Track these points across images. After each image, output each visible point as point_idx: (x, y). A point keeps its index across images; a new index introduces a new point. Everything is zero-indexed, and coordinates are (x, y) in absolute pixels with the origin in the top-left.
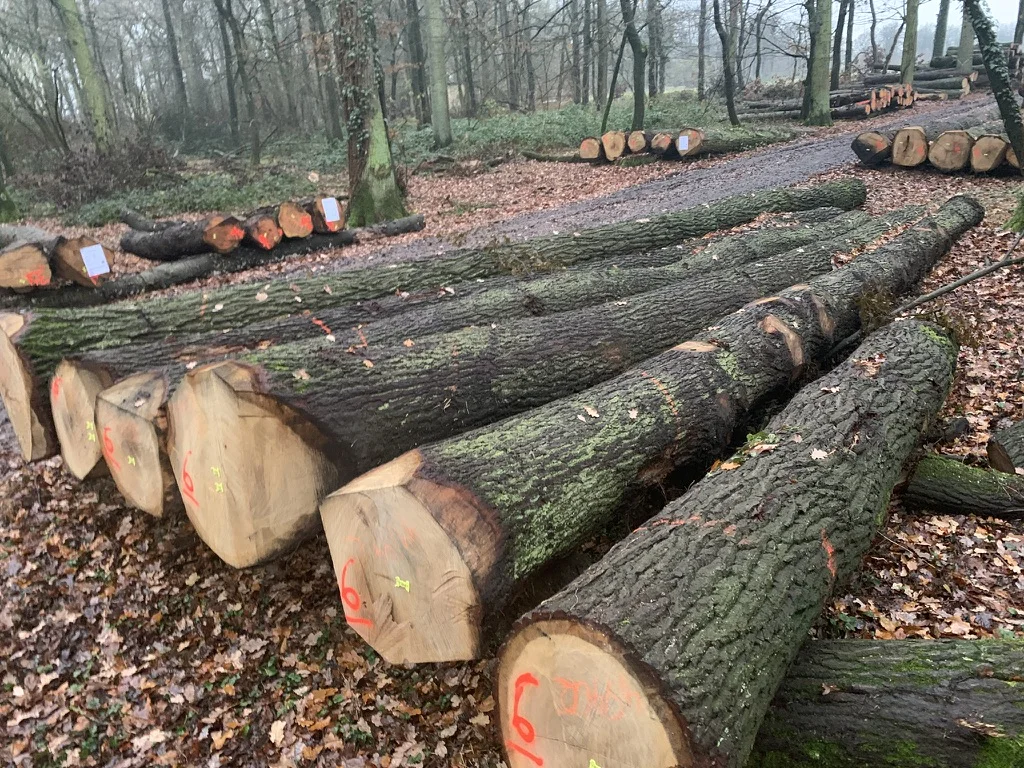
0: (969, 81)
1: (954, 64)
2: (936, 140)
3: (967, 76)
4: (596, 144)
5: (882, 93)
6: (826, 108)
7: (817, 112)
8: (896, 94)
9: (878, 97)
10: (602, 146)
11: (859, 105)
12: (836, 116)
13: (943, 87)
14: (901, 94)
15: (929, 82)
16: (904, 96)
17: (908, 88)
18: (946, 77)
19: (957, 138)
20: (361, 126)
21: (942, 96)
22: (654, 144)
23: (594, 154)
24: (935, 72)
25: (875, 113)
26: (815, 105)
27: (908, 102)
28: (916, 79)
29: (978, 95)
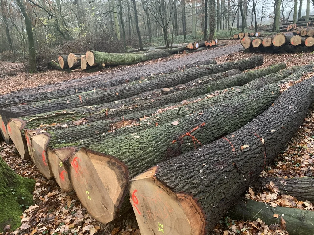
0: (309, 24)
1: (304, 20)
2: (308, 31)
3: (308, 22)
4: (238, 36)
5: (290, 26)
6: (279, 29)
7: (277, 30)
8: (293, 26)
9: (289, 27)
10: (239, 36)
11: (285, 29)
12: (281, 31)
13: (302, 25)
14: (294, 26)
15: (299, 24)
16: (295, 27)
17: (295, 25)
18: (303, 23)
19: (312, 31)
20: (213, 30)
21: (302, 27)
22: (250, 35)
23: (237, 37)
24: (300, 22)
25: (289, 31)
26: (276, 28)
27: (295, 28)
28: (296, 23)
29: (311, 27)
